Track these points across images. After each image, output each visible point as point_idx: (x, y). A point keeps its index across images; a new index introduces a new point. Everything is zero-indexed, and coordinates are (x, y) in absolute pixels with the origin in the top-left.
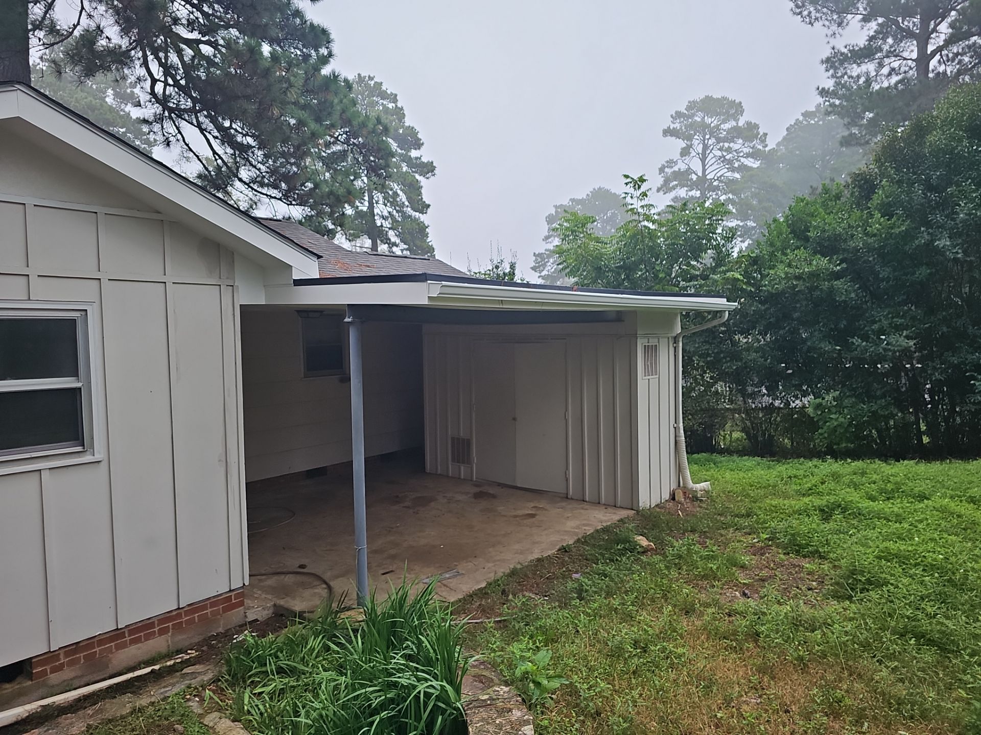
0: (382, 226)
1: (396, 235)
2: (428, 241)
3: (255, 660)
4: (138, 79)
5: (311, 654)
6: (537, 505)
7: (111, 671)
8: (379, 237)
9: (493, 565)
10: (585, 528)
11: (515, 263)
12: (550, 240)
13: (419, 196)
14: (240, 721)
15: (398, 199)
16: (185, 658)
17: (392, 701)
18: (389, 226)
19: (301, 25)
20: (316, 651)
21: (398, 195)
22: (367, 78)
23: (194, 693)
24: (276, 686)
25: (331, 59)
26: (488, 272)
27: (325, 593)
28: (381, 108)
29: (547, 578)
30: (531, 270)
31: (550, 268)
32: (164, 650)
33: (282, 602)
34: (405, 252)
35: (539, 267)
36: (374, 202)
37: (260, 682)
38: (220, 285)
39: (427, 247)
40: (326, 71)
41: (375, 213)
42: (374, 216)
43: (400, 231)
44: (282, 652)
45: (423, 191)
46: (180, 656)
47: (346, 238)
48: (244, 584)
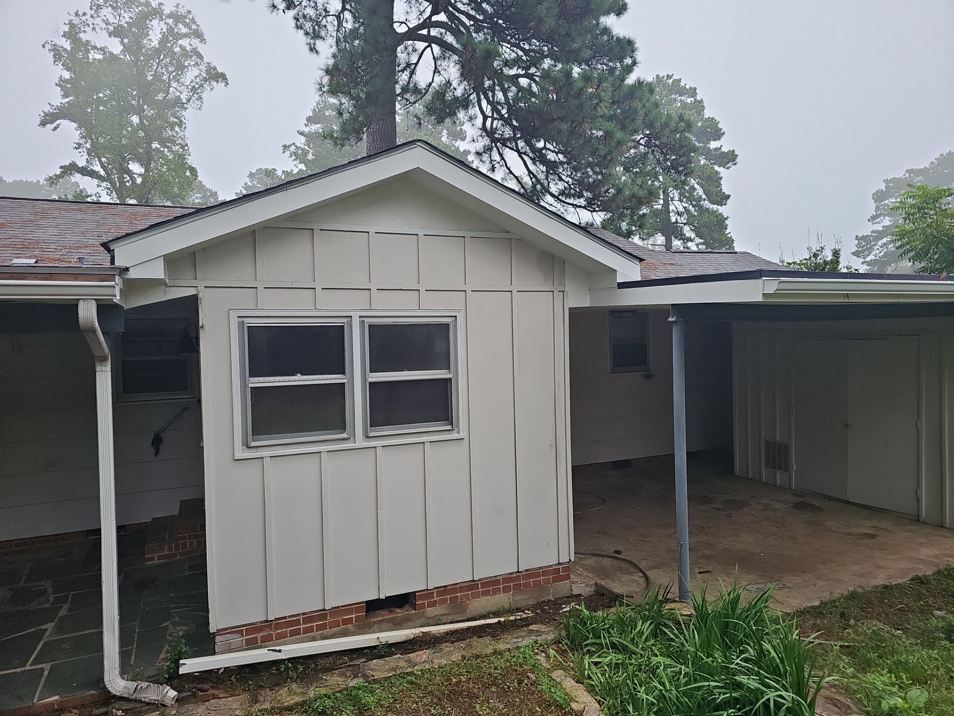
0: (677, 222)
1: (691, 230)
2: (726, 233)
3: (590, 631)
4: (470, 118)
5: (641, 637)
6: (877, 524)
7: (468, 615)
8: (673, 233)
9: (826, 583)
10: (947, 559)
11: (839, 250)
12: (878, 220)
13: (718, 187)
14: (582, 683)
15: (695, 194)
16: (523, 616)
17: (737, 700)
18: (685, 221)
19: (609, 41)
20: (645, 636)
21: (695, 189)
22: (665, 77)
23: (541, 649)
24: (611, 659)
25: (635, 68)
26: (805, 262)
27: (642, 581)
28: (679, 104)
29: (899, 609)
30: (852, 255)
31: (877, 252)
32: (507, 606)
33: (603, 583)
34: (700, 247)
35: (863, 251)
36: (670, 199)
37: (595, 652)
38: (553, 291)
39: (726, 239)
40: (631, 80)
41: (671, 210)
42: (670, 213)
43: (696, 225)
44: (613, 629)
45: (722, 182)
46: (519, 614)
47: (640, 238)
48: (570, 560)
